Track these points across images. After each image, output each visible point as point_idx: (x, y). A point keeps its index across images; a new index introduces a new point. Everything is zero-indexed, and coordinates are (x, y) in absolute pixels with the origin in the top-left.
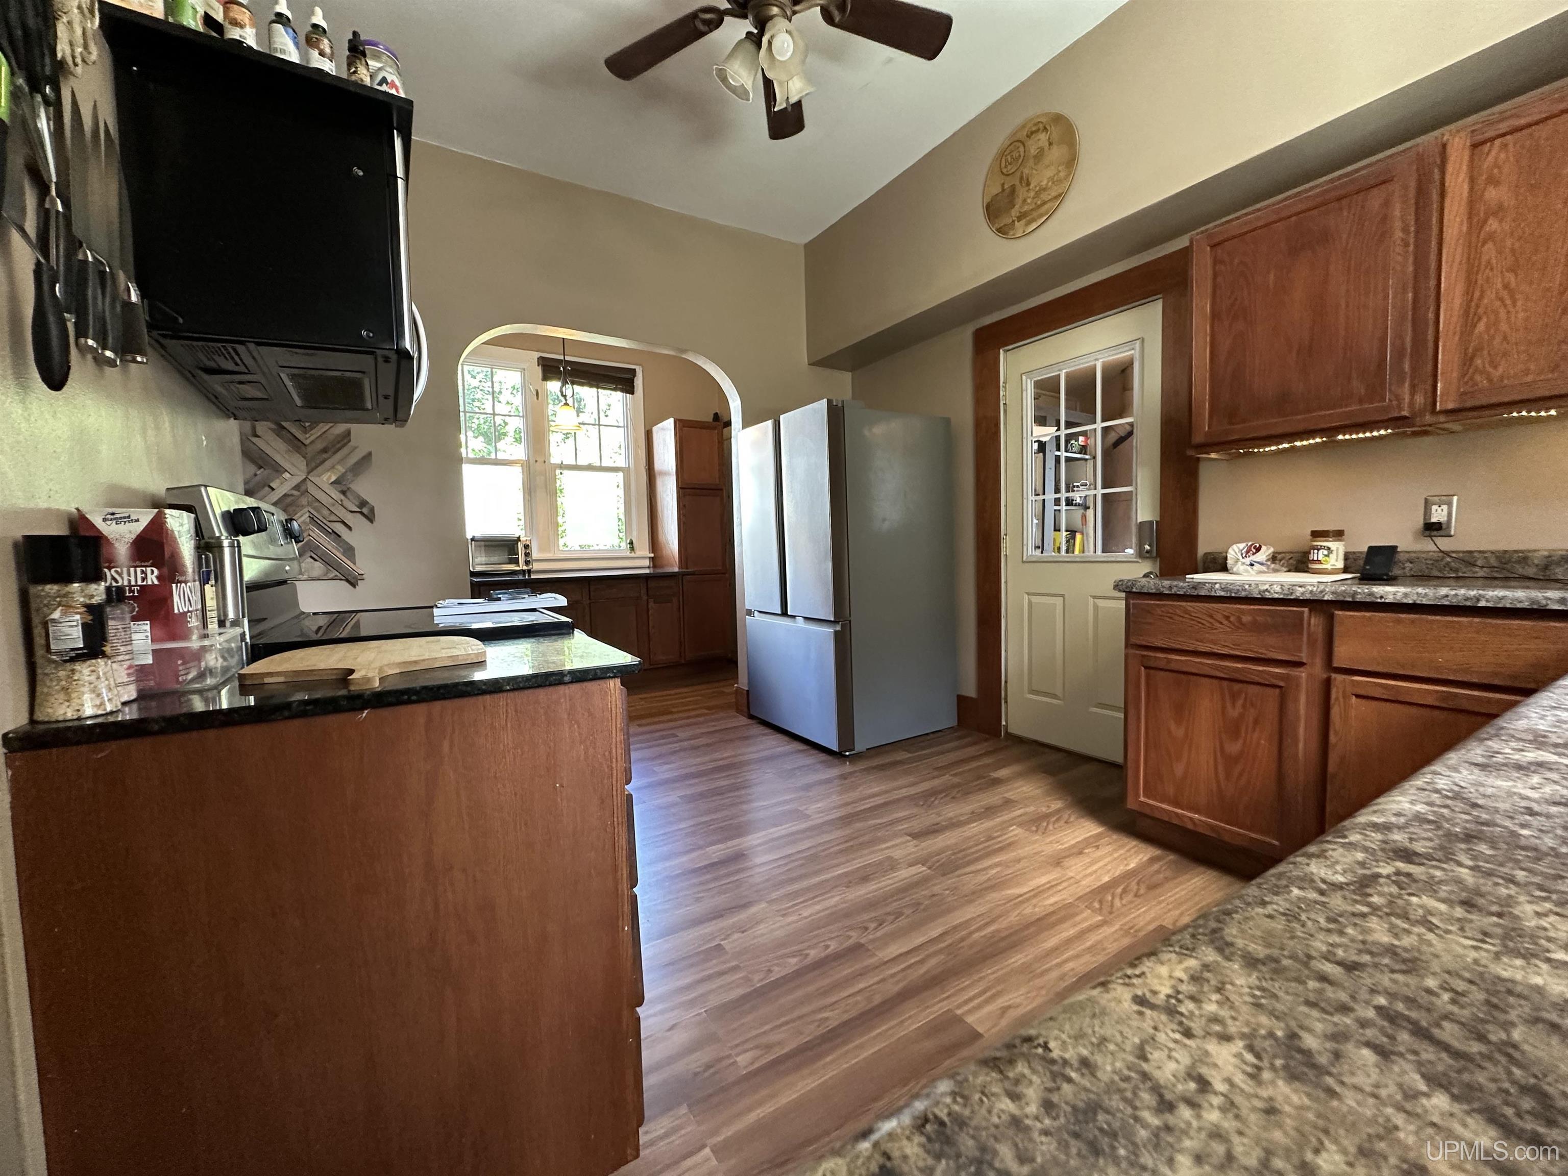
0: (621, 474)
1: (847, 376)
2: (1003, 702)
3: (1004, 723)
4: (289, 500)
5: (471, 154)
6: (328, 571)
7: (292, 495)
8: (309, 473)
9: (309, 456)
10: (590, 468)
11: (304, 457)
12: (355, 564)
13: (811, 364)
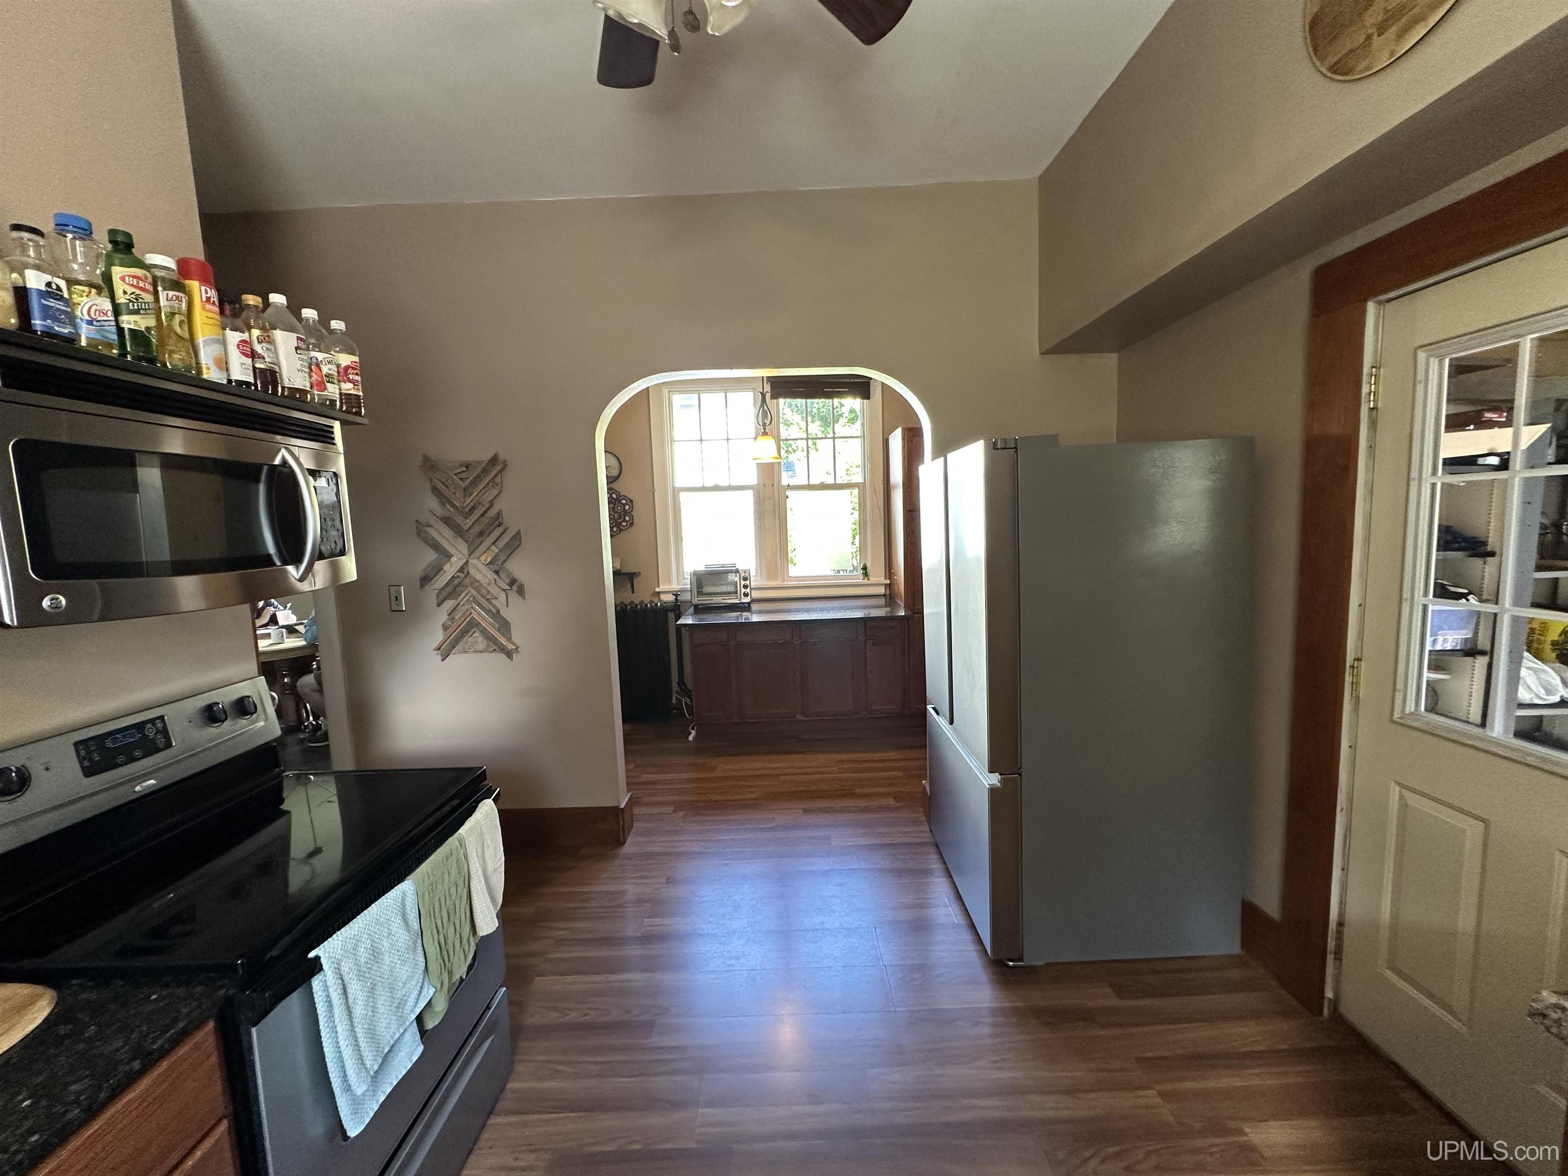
0: (856, 492)
1: (1110, 360)
2: (1330, 958)
3: (1329, 994)
4: (456, 582)
5: (605, 197)
6: (488, 646)
7: (458, 577)
8: (469, 556)
9: (471, 538)
10: (823, 487)
11: (466, 542)
12: (509, 639)
13: (1042, 354)
